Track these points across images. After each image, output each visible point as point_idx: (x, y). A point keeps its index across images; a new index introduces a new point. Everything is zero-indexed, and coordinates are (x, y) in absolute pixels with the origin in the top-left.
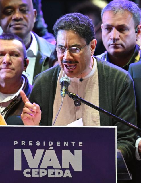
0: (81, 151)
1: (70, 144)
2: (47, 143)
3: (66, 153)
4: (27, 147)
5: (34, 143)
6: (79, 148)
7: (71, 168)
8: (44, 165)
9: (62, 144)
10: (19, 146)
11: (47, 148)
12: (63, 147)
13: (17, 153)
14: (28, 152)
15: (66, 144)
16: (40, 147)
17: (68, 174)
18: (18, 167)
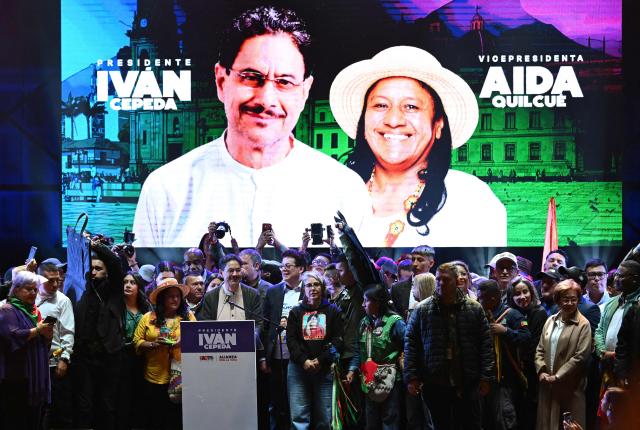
8: (215, 342)
10: (202, 332)
13: (201, 336)
14: (206, 336)
17: (229, 347)
18: (201, 343)
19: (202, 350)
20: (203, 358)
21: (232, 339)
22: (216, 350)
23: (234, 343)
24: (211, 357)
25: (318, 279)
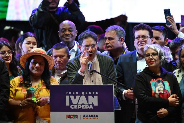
0: (97, 96)
1: (92, 93)
2: (81, 93)
3: (90, 97)
4: (72, 94)
5: (75, 93)
6: (96, 95)
7: (93, 104)
8: (80, 103)
9: (88, 93)
10: (68, 94)
11: (81, 95)
12: (89, 95)
13: (67, 97)
14: (72, 97)
15: (90, 93)
16: (78, 95)
17: (91, 107)
18: (68, 104)
19: (68, 109)
20: (69, 116)
21: (94, 100)
22: (81, 110)
23: (96, 104)
24: (76, 116)
25: (155, 50)
